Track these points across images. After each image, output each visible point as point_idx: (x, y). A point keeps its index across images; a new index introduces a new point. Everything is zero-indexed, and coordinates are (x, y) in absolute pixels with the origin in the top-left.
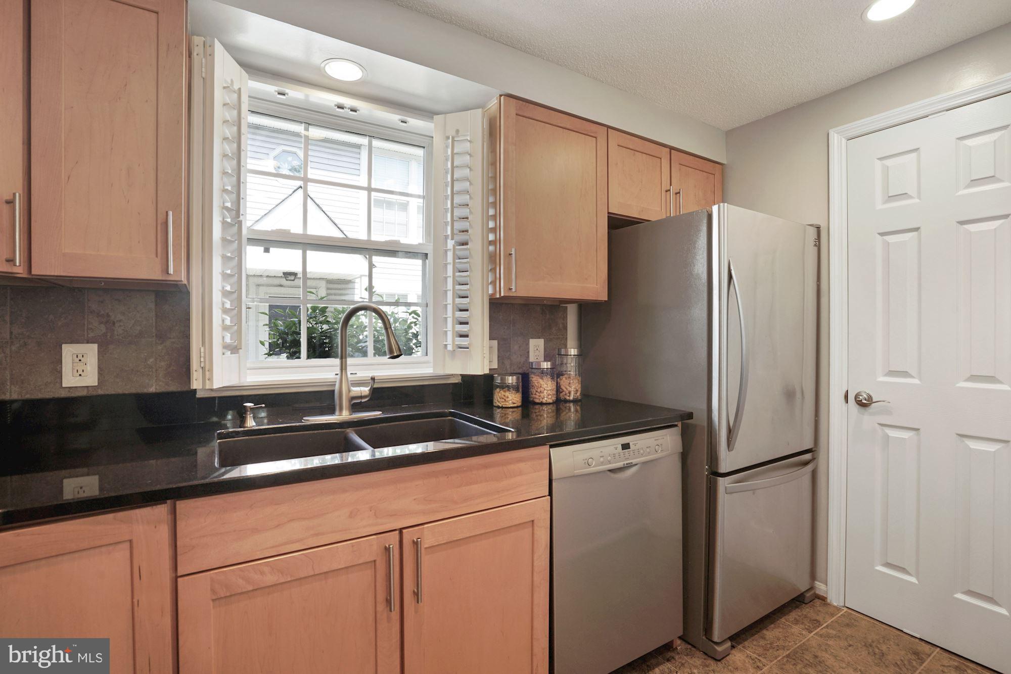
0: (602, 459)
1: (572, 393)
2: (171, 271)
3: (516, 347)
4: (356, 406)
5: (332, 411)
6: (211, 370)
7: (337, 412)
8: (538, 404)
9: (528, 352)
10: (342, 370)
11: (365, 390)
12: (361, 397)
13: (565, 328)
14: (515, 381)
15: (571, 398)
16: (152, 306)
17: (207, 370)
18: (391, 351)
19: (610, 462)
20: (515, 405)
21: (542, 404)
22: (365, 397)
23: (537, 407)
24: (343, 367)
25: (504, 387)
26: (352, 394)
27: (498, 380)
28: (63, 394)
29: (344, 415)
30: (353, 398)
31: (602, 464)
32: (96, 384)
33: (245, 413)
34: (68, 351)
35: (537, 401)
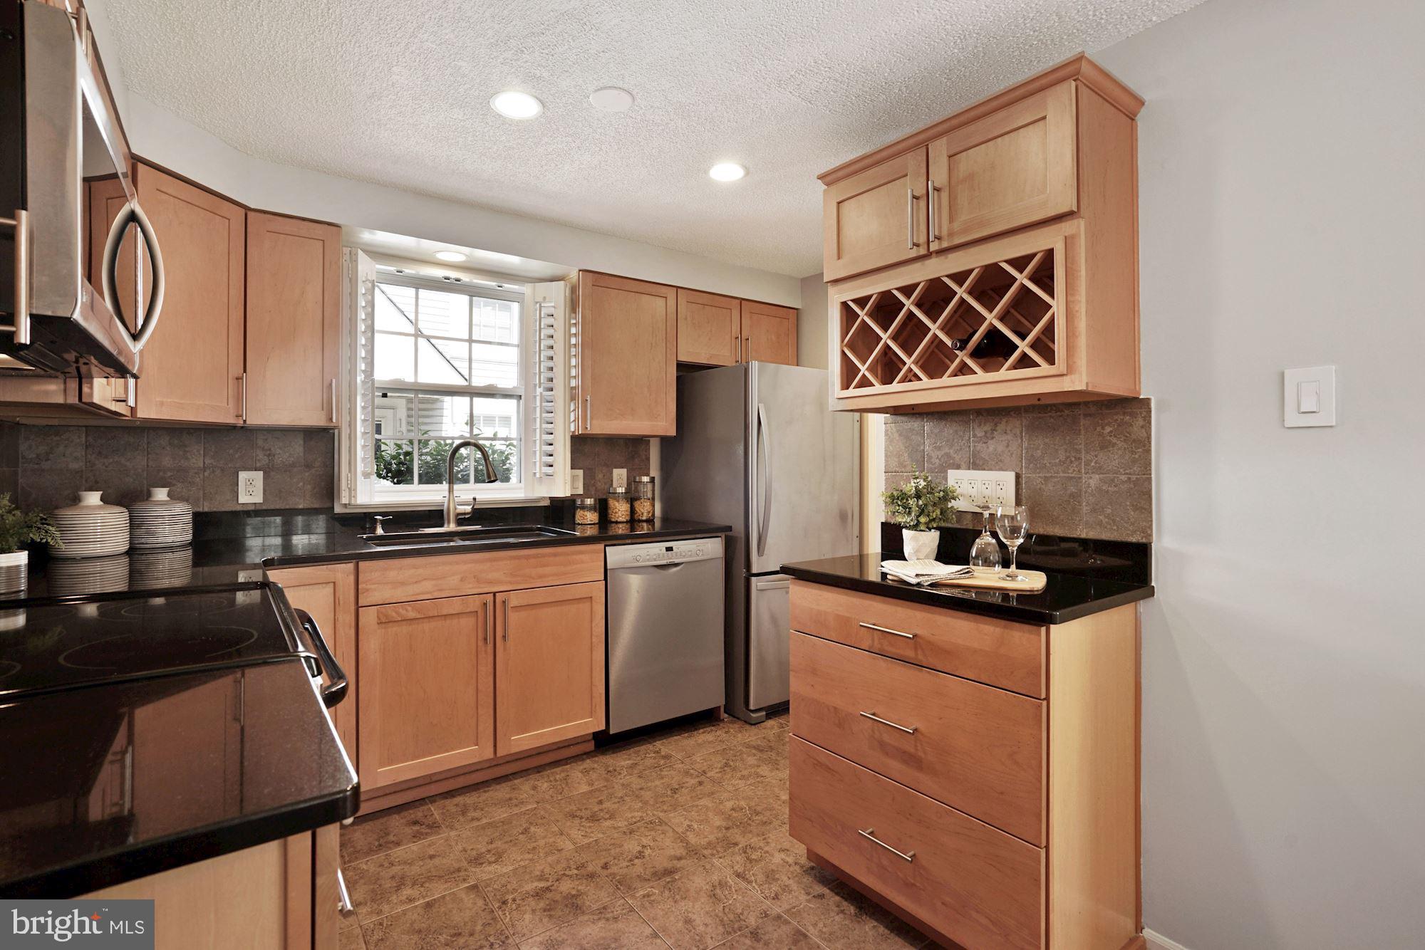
0: (648, 557)
1: (645, 514)
2: (334, 420)
3: (600, 476)
4: (461, 520)
5: (442, 526)
6: (355, 490)
7: (446, 525)
8: (613, 522)
9: (612, 481)
10: (450, 492)
11: (468, 509)
12: (465, 514)
13: (648, 459)
14: (592, 503)
15: (644, 518)
16: (302, 442)
17: (352, 490)
18: (489, 477)
19: (655, 560)
20: (593, 522)
21: (617, 522)
22: (468, 514)
23: (613, 525)
24: (451, 490)
25: (583, 507)
26: (458, 511)
27: (579, 502)
28: (239, 508)
29: (451, 527)
30: (459, 514)
31: (648, 560)
32: (262, 502)
33: (376, 524)
34: (243, 475)
35: (613, 520)
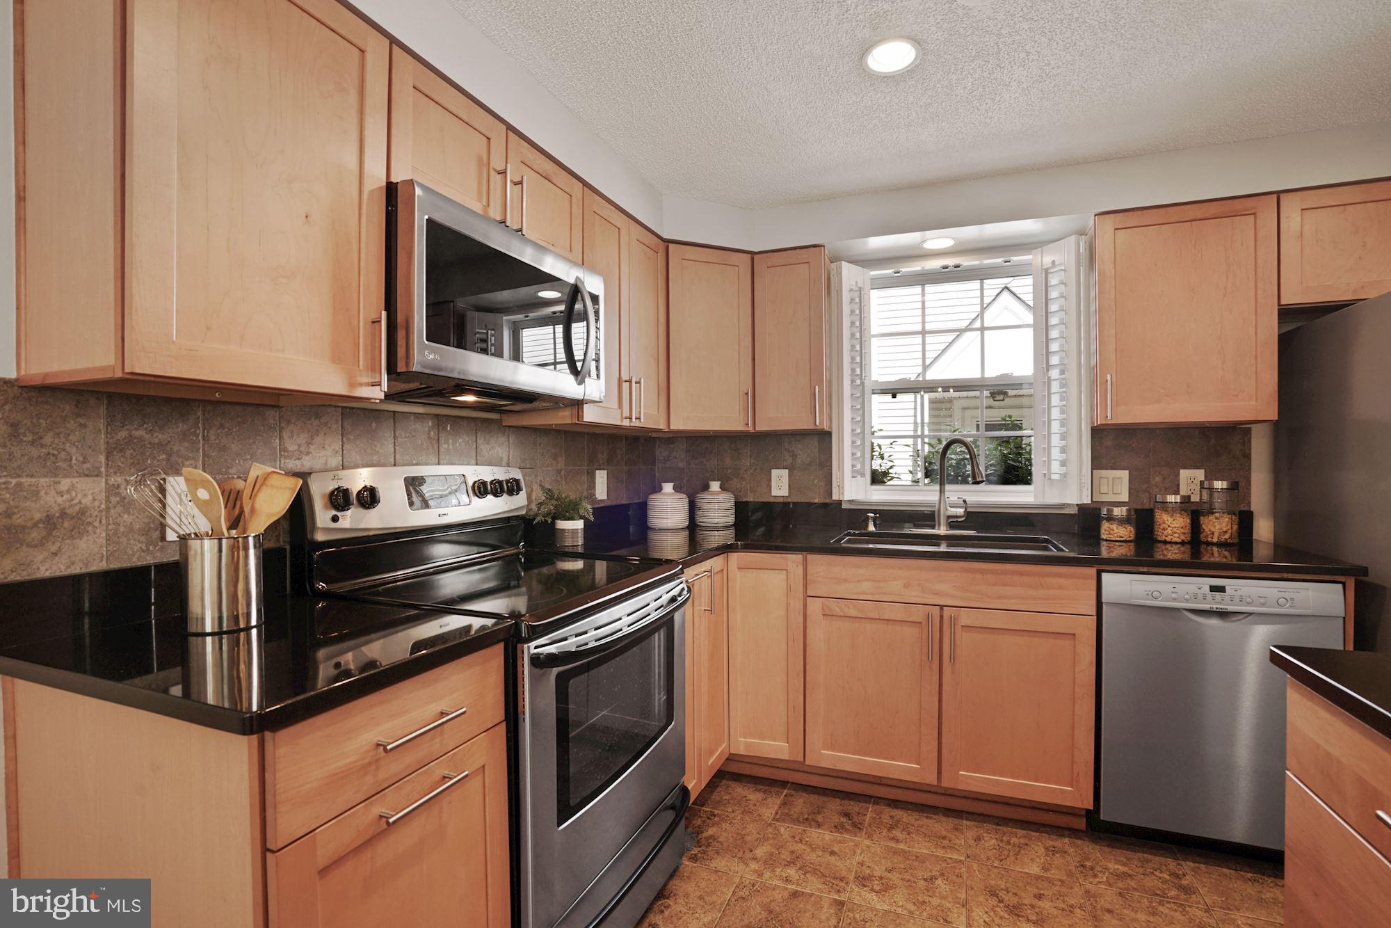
0: (1174, 595)
1: (1216, 535)
2: (818, 424)
3: (1158, 479)
4: (953, 523)
5: (933, 527)
6: (843, 488)
7: (937, 528)
8: (1161, 542)
9: (1178, 485)
10: (941, 493)
11: (961, 511)
12: (956, 517)
13: (1247, 456)
14: (1124, 513)
15: (1215, 540)
16: (816, 444)
17: (841, 487)
18: (974, 477)
19: (1187, 601)
20: (1122, 539)
21: (1165, 542)
22: (960, 517)
23: (1160, 545)
24: (942, 491)
25: (1110, 519)
26: (949, 513)
27: (1104, 512)
28: (772, 500)
29: (942, 530)
30: (949, 517)
31: (1174, 599)
32: (787, 495)
33: (868, 520)
34: (775, 473)
35: (1159, 538)
